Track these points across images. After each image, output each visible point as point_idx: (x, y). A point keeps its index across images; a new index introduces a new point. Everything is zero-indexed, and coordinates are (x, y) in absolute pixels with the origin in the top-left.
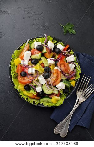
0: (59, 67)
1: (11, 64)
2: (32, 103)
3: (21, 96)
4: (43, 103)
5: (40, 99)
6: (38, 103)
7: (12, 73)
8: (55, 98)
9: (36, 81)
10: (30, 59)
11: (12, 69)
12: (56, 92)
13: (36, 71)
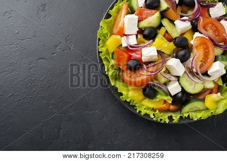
0: (203, 31)
1: (100, 52)
2: (167, 121)
3: (140, 112)
4: (189, 116)
5: (179, 110)
6: (179, 117)
7: (108, 70)
8: (211, 99)
9: (164, 72)
10: (138, 30)
11: (105, 63)
12: (211, 85)
13: (159, 52)
